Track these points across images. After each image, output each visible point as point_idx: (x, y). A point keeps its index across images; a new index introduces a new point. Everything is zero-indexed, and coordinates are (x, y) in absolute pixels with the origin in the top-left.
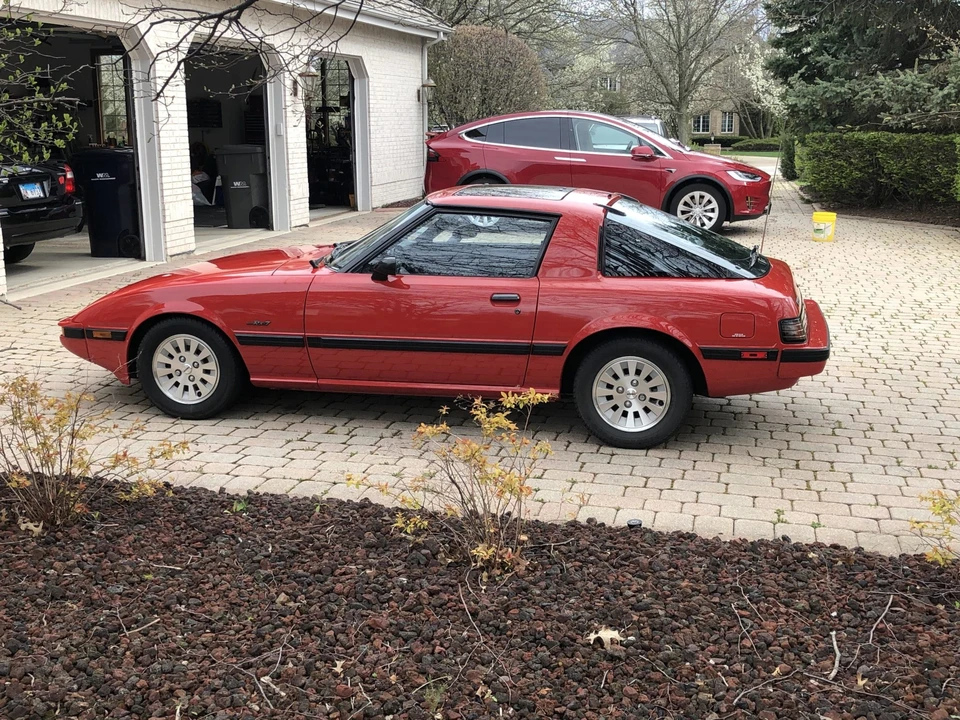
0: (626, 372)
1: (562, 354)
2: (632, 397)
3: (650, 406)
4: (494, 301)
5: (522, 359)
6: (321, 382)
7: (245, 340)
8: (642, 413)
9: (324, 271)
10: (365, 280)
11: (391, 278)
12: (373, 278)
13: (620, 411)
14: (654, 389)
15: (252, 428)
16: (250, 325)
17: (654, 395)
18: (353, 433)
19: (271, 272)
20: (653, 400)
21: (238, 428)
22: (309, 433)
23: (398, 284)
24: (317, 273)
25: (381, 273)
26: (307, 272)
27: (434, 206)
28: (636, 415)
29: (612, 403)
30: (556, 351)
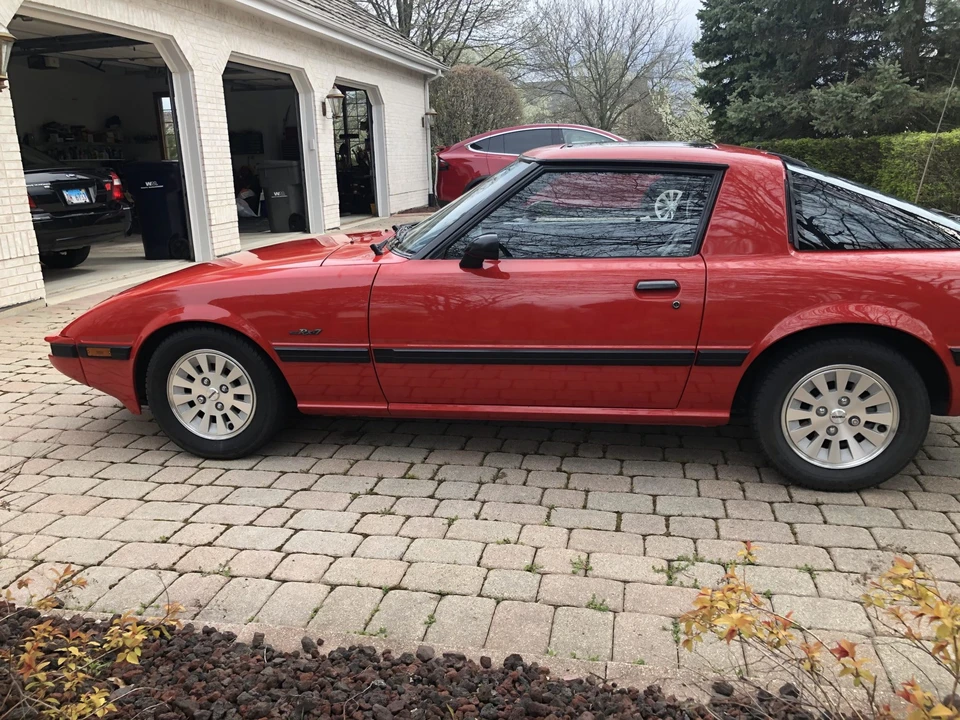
0: (832, 385)
1: (740, 364)
2: (840, 420)
3: (865, 432)
4: (639, 291)
5: (680, 372)
6: (393, 407)
7: (289, 356)
8: (852, 443)
9: (393, 259)
10: (451, 268)
11: (487, 265)
12: (462, 266)
13: (819, 441)
14: (872, 409)
15: (302, 472)
16: (296, 336)
17: (872, 418)
18: (440, 476)
19: (320, 262)
20: (869, 425)
21: (284, 473)
22: (380, 479)
23: (495, 273)
24: (381, 261)
25: (473, 259)
26: (366, 260)
27: (541, 163)
28: (844, 445)
29: (808, 430)
30: (731, 360)
